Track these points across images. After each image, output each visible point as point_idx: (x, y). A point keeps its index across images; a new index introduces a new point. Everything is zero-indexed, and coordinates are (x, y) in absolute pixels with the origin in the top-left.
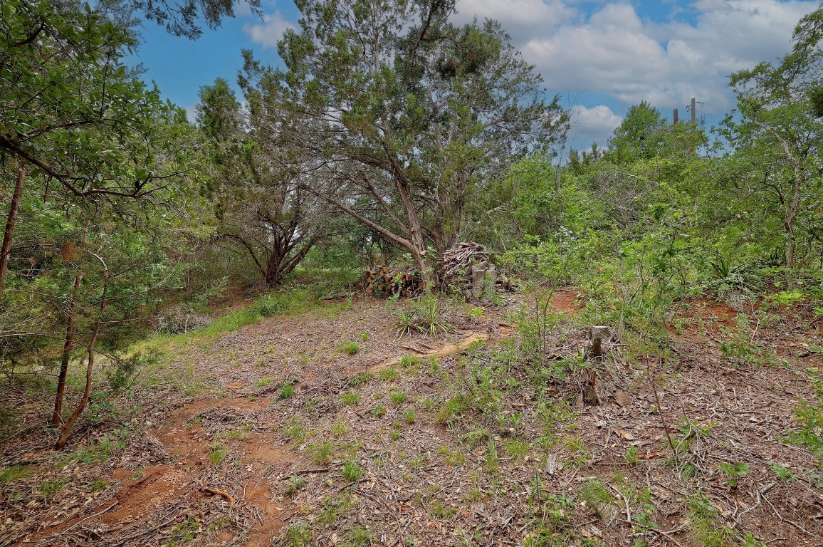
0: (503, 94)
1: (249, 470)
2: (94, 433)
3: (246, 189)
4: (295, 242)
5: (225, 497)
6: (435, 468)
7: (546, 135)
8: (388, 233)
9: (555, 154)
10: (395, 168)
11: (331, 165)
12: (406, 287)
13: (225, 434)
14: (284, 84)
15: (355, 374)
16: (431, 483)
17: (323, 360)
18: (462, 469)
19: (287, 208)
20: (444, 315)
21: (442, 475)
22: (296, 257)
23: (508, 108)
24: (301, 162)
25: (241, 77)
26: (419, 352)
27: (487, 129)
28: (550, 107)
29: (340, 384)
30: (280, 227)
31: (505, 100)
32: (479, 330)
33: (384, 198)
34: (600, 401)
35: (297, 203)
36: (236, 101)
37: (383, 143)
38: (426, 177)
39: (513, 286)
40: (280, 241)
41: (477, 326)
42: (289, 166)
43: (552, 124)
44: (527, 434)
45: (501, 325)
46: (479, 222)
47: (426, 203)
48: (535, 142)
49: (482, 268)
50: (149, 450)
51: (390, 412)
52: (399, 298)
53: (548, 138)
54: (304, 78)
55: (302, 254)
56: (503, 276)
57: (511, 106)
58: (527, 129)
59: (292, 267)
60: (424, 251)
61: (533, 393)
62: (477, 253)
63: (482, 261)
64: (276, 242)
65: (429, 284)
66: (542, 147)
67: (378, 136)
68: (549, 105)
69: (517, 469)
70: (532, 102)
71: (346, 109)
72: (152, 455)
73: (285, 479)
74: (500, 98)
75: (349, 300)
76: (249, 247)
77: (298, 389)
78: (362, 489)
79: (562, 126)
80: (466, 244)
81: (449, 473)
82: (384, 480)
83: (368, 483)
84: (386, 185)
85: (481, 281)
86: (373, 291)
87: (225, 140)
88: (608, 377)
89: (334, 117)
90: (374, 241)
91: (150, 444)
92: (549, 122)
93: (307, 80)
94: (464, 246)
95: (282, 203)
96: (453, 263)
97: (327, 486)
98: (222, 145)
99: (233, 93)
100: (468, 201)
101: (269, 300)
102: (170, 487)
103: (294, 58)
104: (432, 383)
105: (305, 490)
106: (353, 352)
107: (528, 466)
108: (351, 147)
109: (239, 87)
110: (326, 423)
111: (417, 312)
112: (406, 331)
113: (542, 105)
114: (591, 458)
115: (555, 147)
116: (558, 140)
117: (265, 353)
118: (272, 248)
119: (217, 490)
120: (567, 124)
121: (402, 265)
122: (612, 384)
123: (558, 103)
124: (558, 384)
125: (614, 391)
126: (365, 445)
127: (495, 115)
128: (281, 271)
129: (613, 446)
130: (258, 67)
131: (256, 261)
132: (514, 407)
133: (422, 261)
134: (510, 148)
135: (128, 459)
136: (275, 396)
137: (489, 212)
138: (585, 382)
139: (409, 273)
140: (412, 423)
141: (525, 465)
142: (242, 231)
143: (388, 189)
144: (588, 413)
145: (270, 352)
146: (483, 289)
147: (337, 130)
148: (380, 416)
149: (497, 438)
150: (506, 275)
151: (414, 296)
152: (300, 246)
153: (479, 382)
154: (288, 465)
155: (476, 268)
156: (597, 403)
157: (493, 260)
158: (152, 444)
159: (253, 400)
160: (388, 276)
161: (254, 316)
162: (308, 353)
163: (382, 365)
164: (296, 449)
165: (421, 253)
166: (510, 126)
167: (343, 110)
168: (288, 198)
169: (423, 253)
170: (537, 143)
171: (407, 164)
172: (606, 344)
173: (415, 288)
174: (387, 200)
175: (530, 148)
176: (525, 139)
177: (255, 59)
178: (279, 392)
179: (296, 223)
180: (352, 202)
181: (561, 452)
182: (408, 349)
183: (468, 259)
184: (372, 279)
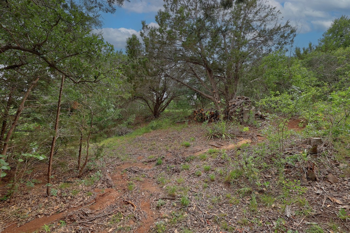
0: (259, 23)
1: (143, 195)
2: (90, 173)
3: (144, 78)
4: (165, 99)
5: (133, 206)
6: (224, 204)
7: (282, 41)
8: (203, 94)
9: (287, 50)
10: (206, 64)
11: (178, 65)
12: (211, 117)
13: (135, 178)
14: (158, 33)
15: (188, 156)
16: (222, 212)
17: (175, 149)
18: (238, 206)
19: (161, 85)
20: (229, 130)
21: (227, 208)
22: (165, 105)
23: (261, 30)
24: (166, 65)
25: (141, 32)
26: (217, 147)
27: (250, 42)
28: (284, 27)
29: (182, 160)
30: (159, 93)
31: (259, 26)
32: (247, 138)
33: (201, 78)
34: (318, 179)
35: (165, 83)
36: (140, 42)
37: (200, 54)
38: (220, 67)
39: (264, 116)
40: (159, 99)
41: (246, 136)
42: (161, 67)
43: (286, 35)
44: (273, 192)
45: (258, 135)
46: (246, 87)
47: (221, 79)
48: (276, 45)
49: (248, 108)
50: (107, 182)
51: (203, 174)
52: (208, 122)
53: (283, 42)
54: (166, 29)
55: (168, 104)
56: (259, 111)
57: (263, 29)
58: (271, 39)
59: (164, 109)
60: (220, 101)
61: (276, 171)
62: (245, 101)
63: (248, 105)
64: (157, 100)
65: (222, 116)
66: (279, 47)
67: (198, 50)
68: (284, 26)
69: (268, 211)
70: (274, 25)
71: (184, 40)
72: (108, 184)
73: (157, 200)
74: (257, 26)
75: (186, 123)
76: (147, 102)
77: (164, 161)
78: (189, 210)
79: (292, 35)
80: (240, 97)
81: (231, 208)
82: (199, 207)
83: (192, 207)
84: (202, 73)
85: (248, 114)
86: (197, 119)
87: (136, 59)
88: (322, 166)
89: (179, 45)
90: (197, 97)
91: (107, 180)
92: (284, 34)
93: (167, 30)
94: (239, 98)
95: (159, 83)
96: (233, 106)
97: (174, 206)
98: (135, 61)
99: (138, 39)
100: (241, 77)
101: (154, 123)
102: (113, 198)
103: (161, 22)
104: (223, 162)
105: (164, 207)
106: (188, 146)
107: (274, 210)
108: (187, 57)
109: (141, 37)
110: (175, 177)
111: (216, 129)
112: (211, 137)
113: (280, 26)
114: (313, 211)
115: (287, 46)
116: (289, 43)
117: (152, 145)
118: (155, 102)
119: (130, 202)
120: (294, 34)
121: (210, 108)
122: (325, 170)
123: (289, 24)
124: (291, 167)
125: (327, 174)
126: (191, 189)
127: (255, 35)
128: (159, 111)
129: (328, 206)
130: (147, 27)
131: (150, 107)
132: (265, 177)
133: (219, 106)
134: (262, 50)
135: (100, 184)
136: (155, 163)
137: (251, 81)
138: (307, 168)
139: (213, 111)
140: (213, 181)
141: (272, 209)
142: (144, 95)
143: (203, 74)
144: (310, 185)
145: (154, 145)
146: (249, 118)
147: (180, 50)
148: (199, 176)
149: (257, 193)
150: (260, 111)
151: (215, 121)
152: (166, 101)
153: (246, 163)
154: (158, 194)
155: (245, 108)
156: (316, 180)
157: (254, 104)
158: (108, 180)
159: (146, 165)
160: (203, 112)
161: (149, 130)
162: (169, 145)
163: (200, 153)
164: (162, 187)
165: (218, 102)
166: (262, 39)
167: (182, 41)
168: (161, 81)
169: (219, 102)
170: (277, 46)
171: (211, 62)
172: (321, 147)
173: (216, 118)
174: (203, 79)
175: (273, 49)
176: (270, 45)
177: (146, 24)
178: (157, 162)
179: (165, 91)
180: (188, 81)
181: (294, 205)
182: (212, 145)
183: (241, 104)
184: (197, 114)
